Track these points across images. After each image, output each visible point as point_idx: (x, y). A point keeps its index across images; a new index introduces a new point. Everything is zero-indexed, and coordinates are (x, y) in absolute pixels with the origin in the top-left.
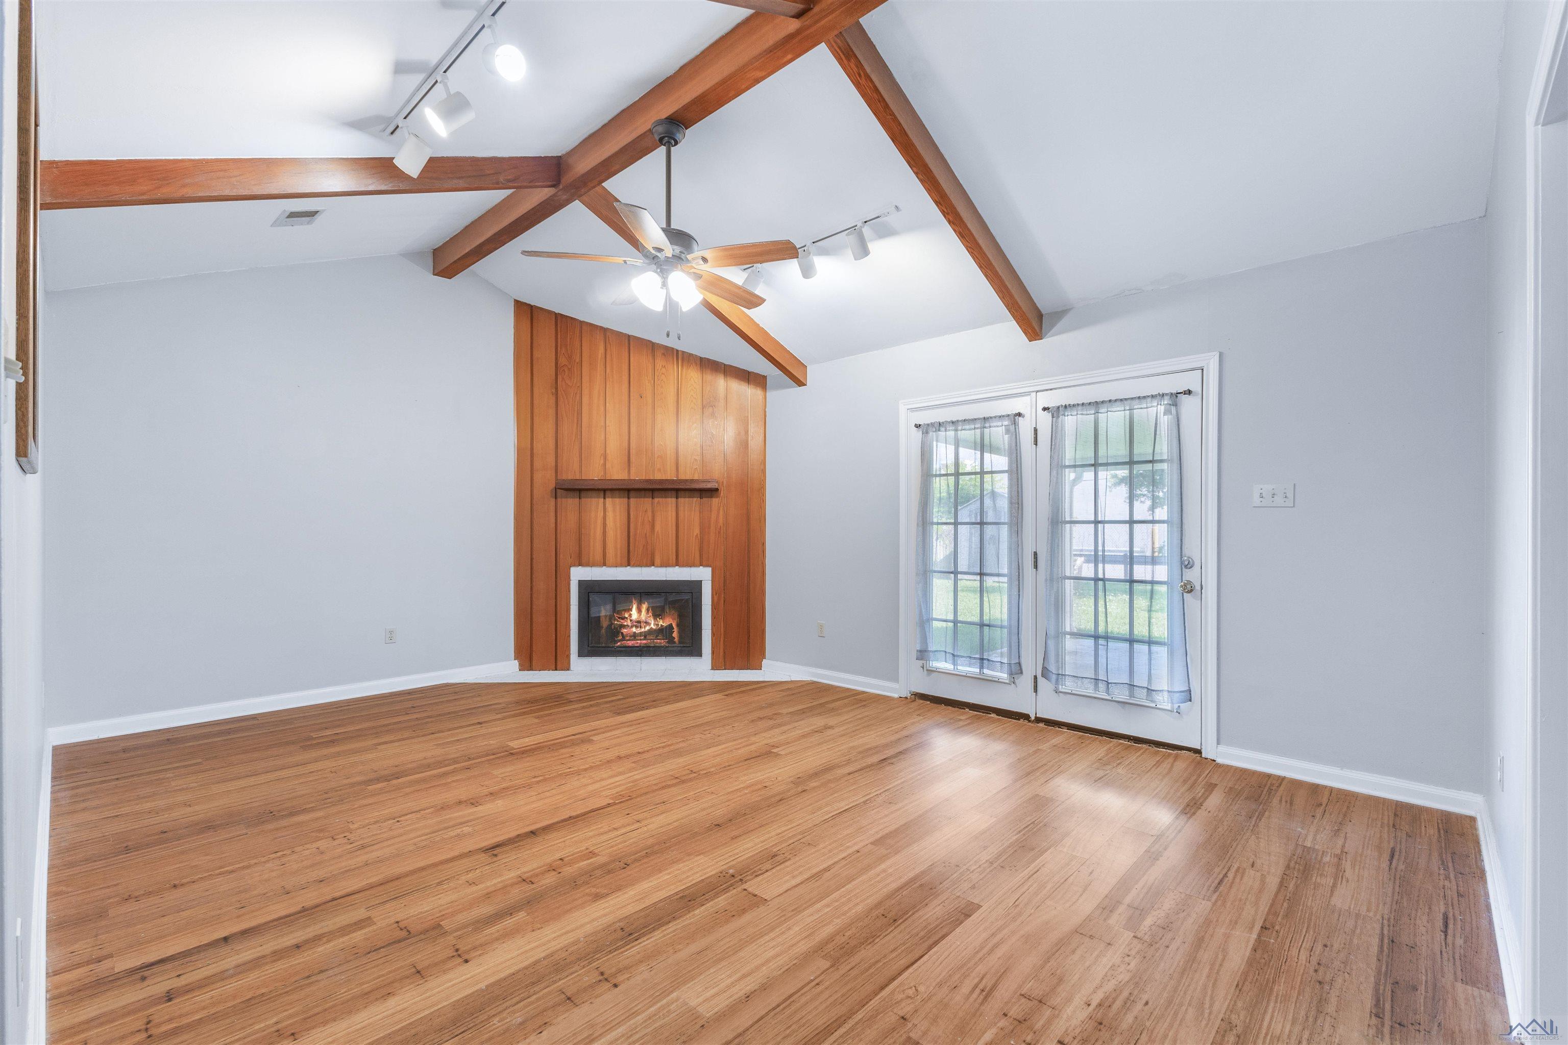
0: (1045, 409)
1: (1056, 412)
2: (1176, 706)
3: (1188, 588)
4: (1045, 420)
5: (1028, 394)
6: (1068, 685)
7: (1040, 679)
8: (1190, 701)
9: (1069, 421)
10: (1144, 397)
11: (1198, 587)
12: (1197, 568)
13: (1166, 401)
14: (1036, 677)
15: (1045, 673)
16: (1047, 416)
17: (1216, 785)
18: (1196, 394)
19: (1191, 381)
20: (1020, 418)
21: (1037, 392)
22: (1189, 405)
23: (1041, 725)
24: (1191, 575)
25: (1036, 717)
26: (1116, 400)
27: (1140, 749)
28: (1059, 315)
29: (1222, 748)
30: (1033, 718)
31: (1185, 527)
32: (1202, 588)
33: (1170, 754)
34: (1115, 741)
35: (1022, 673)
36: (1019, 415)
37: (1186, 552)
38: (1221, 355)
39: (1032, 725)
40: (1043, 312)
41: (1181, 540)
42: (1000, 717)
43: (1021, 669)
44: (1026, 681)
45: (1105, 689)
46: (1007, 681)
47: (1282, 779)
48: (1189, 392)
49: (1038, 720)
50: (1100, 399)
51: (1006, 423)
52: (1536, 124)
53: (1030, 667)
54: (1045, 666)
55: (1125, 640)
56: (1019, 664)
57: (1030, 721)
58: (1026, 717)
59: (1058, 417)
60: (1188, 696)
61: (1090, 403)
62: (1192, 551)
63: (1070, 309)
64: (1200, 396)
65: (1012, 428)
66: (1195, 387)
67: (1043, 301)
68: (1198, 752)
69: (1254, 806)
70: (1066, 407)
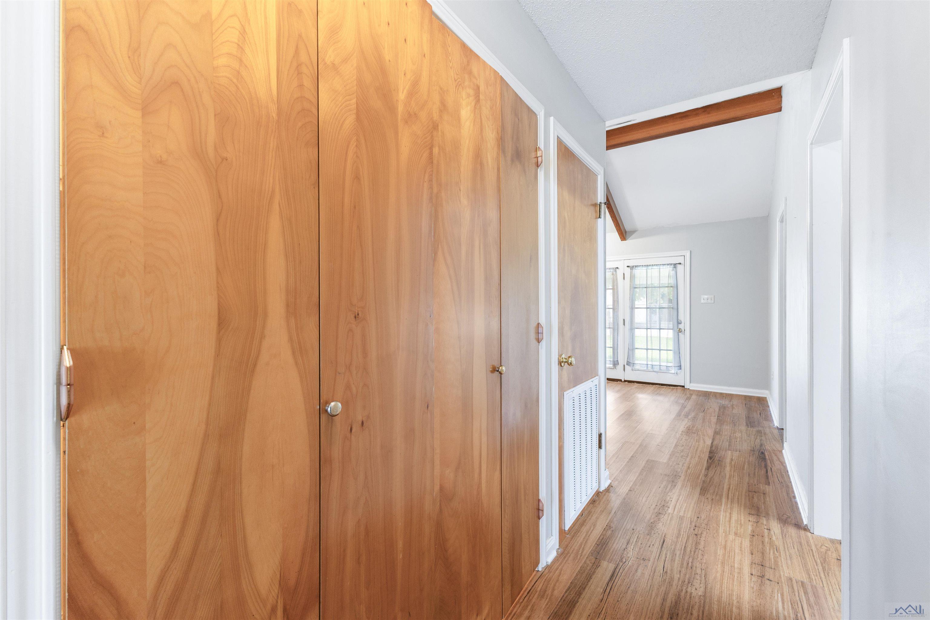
0: (628, 266)
1: (631, 268)
2: (676, 371)
3: (680, 331)
4: (628, 271)
5: (620, 260)
6: (637, 367)
7: (626, 366)
8: (681, 369)
9: (637, 271)
10: (665, 264)
11: (683, 330)
12: (683, 324)
13: (672, 266)
14: (624, 365)
15: (628, 363)
16: (629, 269)
17: (692, 394)
18: (682, 264)
19: (681, 260)
20: (618, 269)
21: (624, 260)
22: (680, 268)
23: (626, 383)
24: (681, 326)
25: (624, 380)
26: (655, 265)
27: (664, 387)
28: (633, 232)
29: (692, 384)
30: (623, 381)
31: (679, 310)
32: (685, 331)
33: (674, 388)
34: (654, 386)
35: (618, 364)
36: (617, 268)
37: (680, 318)
38: (691, 251)
39: (623, 383)
40: (627, 231)
41: (678, 314)
42: (610, 381)
43: (618, 363)
44: (620, 367)
45: (651, 367)
46: (613, 368)
47: (711, 392)
48: (680, 264)
49: (625, 381)
50: (649, 264)
51: (612, 271)
52: (779, 221)
53: (622, 361)
54: (628, 361)
55: (658, 350)
56: (618, 361)
57: (622, 382)
58: (621, 380)
59: (633, 269)
60: (680, 367)
61: (645, 265)
62: (681, 318)
63: (637, 231)
64: (684, 265)
65: (614, 273)
66: (682, 262)
67: (628, 226)
68: (683, 386)
69: (706, 398)
70: (636, 266)
